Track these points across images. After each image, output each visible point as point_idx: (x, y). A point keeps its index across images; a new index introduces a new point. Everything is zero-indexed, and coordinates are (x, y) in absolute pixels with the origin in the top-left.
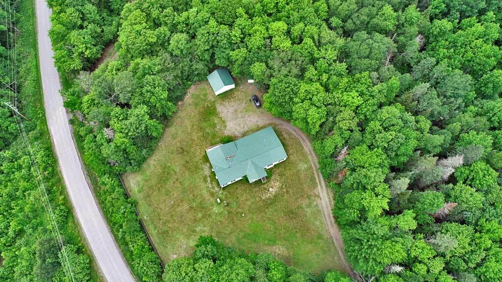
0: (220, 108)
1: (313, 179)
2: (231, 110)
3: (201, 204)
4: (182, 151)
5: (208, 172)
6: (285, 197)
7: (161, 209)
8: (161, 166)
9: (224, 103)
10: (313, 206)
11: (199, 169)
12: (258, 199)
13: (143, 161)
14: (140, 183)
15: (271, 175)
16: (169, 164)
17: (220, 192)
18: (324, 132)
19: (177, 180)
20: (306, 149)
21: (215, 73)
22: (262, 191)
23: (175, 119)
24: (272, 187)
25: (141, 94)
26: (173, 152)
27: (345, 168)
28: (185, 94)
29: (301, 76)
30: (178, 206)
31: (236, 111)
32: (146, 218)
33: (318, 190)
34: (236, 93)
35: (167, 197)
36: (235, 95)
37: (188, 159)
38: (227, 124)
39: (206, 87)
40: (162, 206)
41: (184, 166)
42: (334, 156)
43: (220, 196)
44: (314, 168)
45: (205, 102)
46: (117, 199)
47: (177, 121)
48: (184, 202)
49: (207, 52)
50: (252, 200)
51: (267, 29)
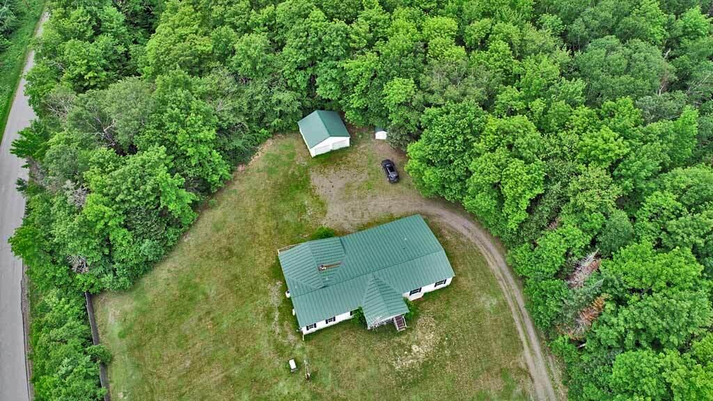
0: (316, 179)
1: (511, 333)
2: (340, 183)
3: (251, 371)
4: (228, 254)
5: (276, 299)
6: (448, 369)
7: (159, 377)
8: (180, 282)
9: (326, 170)
10: (514, 395)
11: (258, 293)
12: (384, 368)
13: (145, 271)
14: (128, 317)
15: (417, 316)
16: (197, 280)
17: (299, 346)
18: (536, 222)
19: (208, 313)
20: (493, 267)
21: (315, 115)
22: (394, 350)
23: (225, 196)
24: (419, 344)
25: (161, 126)
26: (211, 256)
27: (599, 295)
28: (254, 152)
29: (487, 104)
30: (200, 372)
31: (349, 187)
32: (122, 396)
33: (525, 358)
34: (351, 156)
35: (180, 351)
36: (349, 159)
37: (238, 270)
38: (329, 209)
39: (296, 143)
40: (164, 371)
41: (227, 284)
42: (564, 273)
43: (298, 353)
44: (513, 309)
45: (290, 168)
46: (61, 341)
47: (228, 198)
48: (214, 365)
49: (303, 72)
50: (372, 370)
51: (420, 29)
